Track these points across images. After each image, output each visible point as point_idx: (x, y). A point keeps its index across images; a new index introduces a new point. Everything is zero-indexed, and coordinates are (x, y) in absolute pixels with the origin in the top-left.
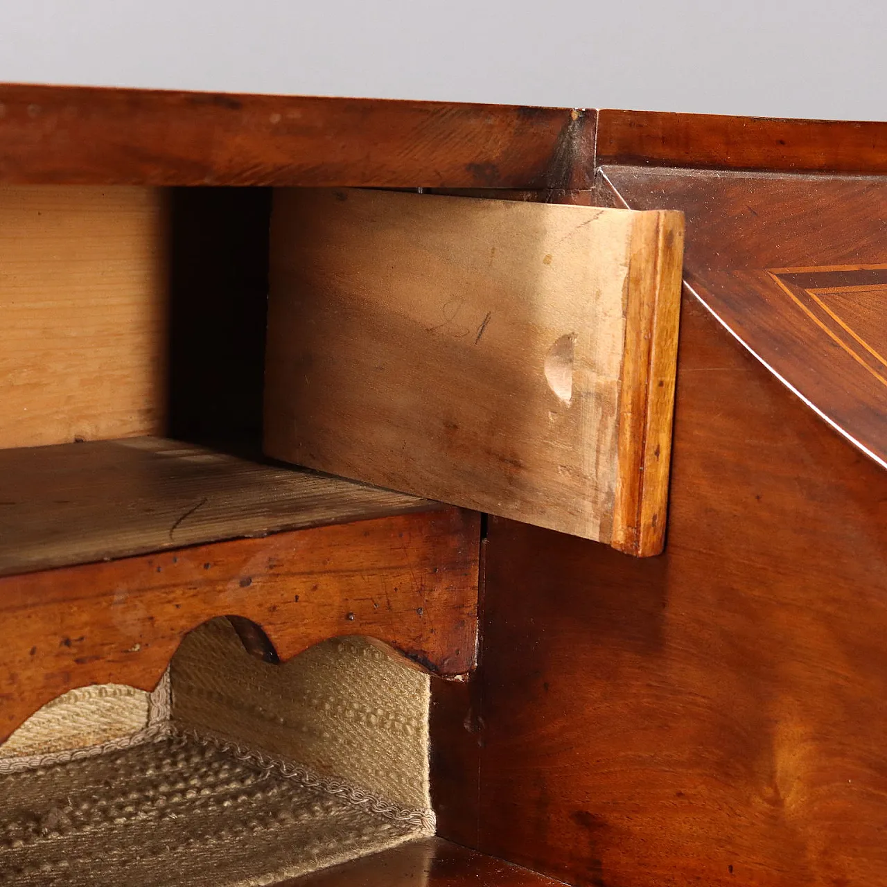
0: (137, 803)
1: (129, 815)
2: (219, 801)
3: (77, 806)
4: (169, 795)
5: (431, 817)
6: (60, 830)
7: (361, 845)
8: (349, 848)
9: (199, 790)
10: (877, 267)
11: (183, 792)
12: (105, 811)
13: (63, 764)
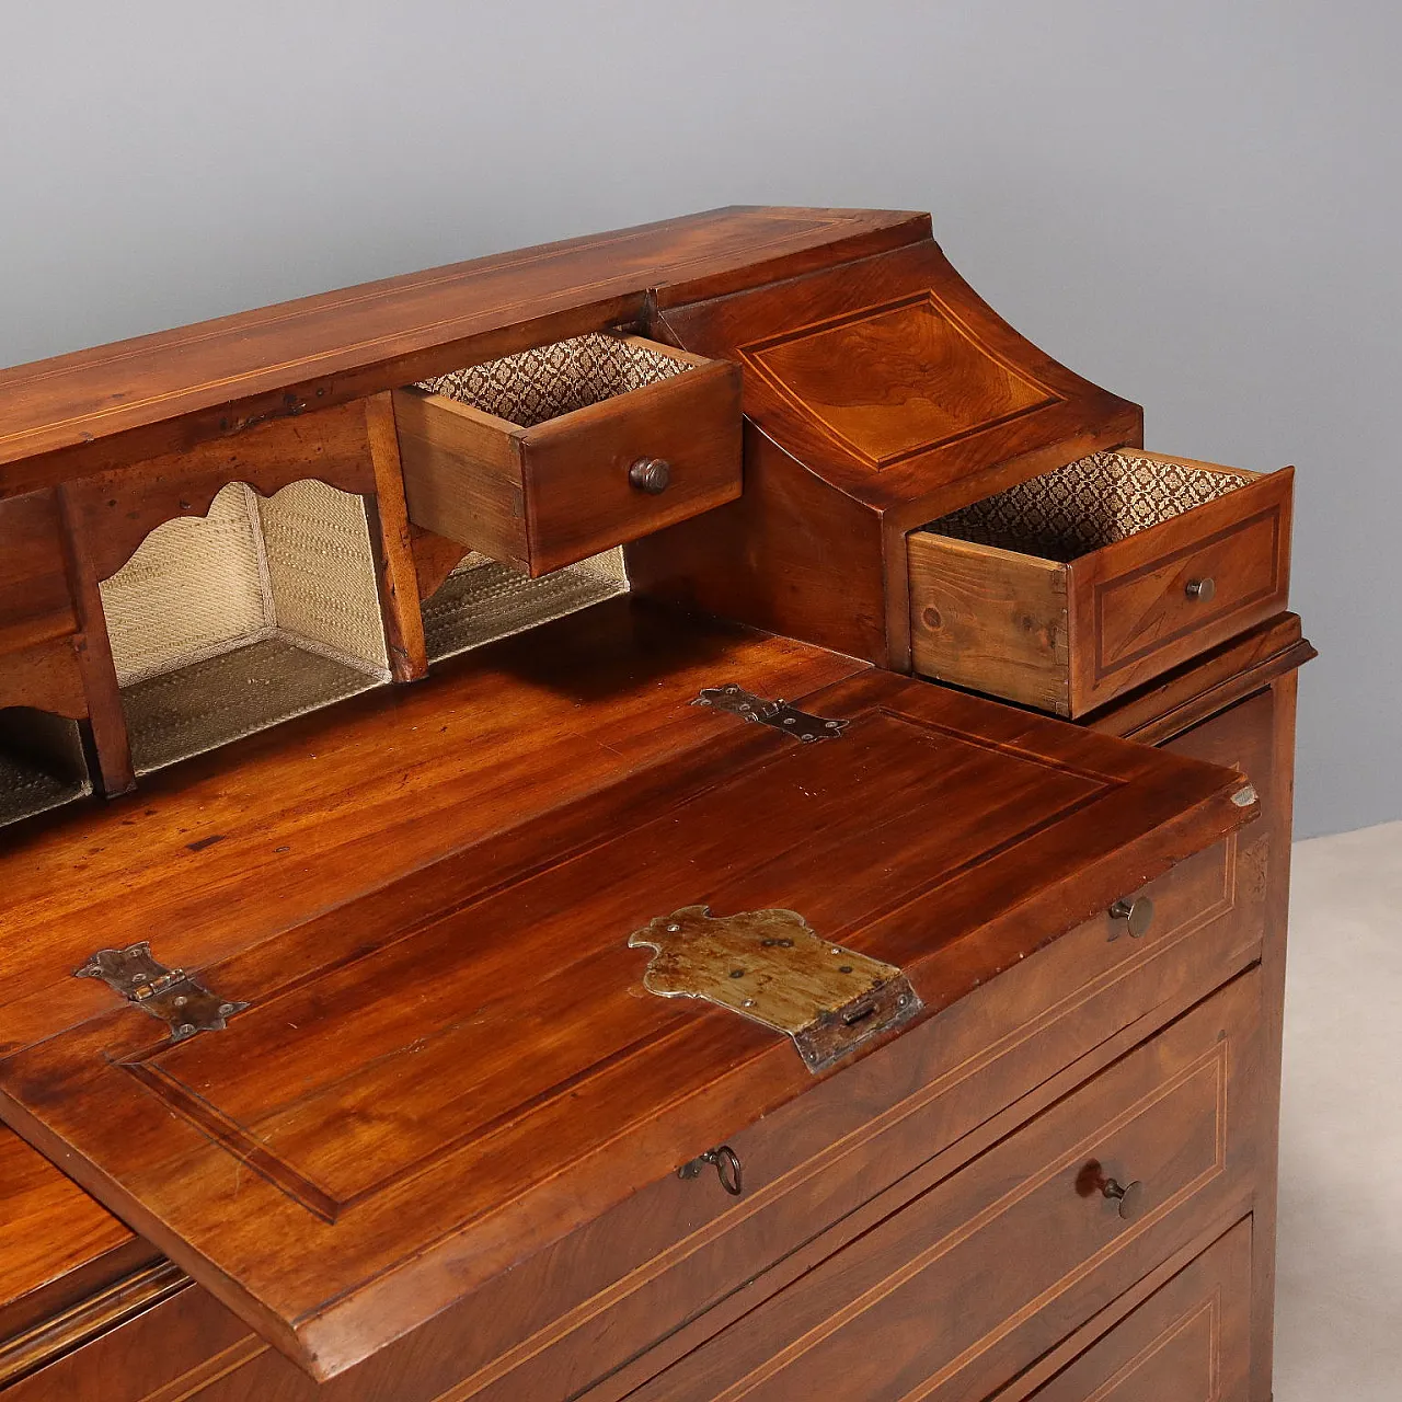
0: (500, 588)
1: (498, 594)
2: (536, 584)
3: (475, 592)
4: (513, 583)
5: (627, 583)
6: (469, 603)
7: (597, 598)
8: (592, 600)
9: (527, 580)
10: (792, 331)
11: (520, 582)
12: (486, 592)
13: (464, 573)
